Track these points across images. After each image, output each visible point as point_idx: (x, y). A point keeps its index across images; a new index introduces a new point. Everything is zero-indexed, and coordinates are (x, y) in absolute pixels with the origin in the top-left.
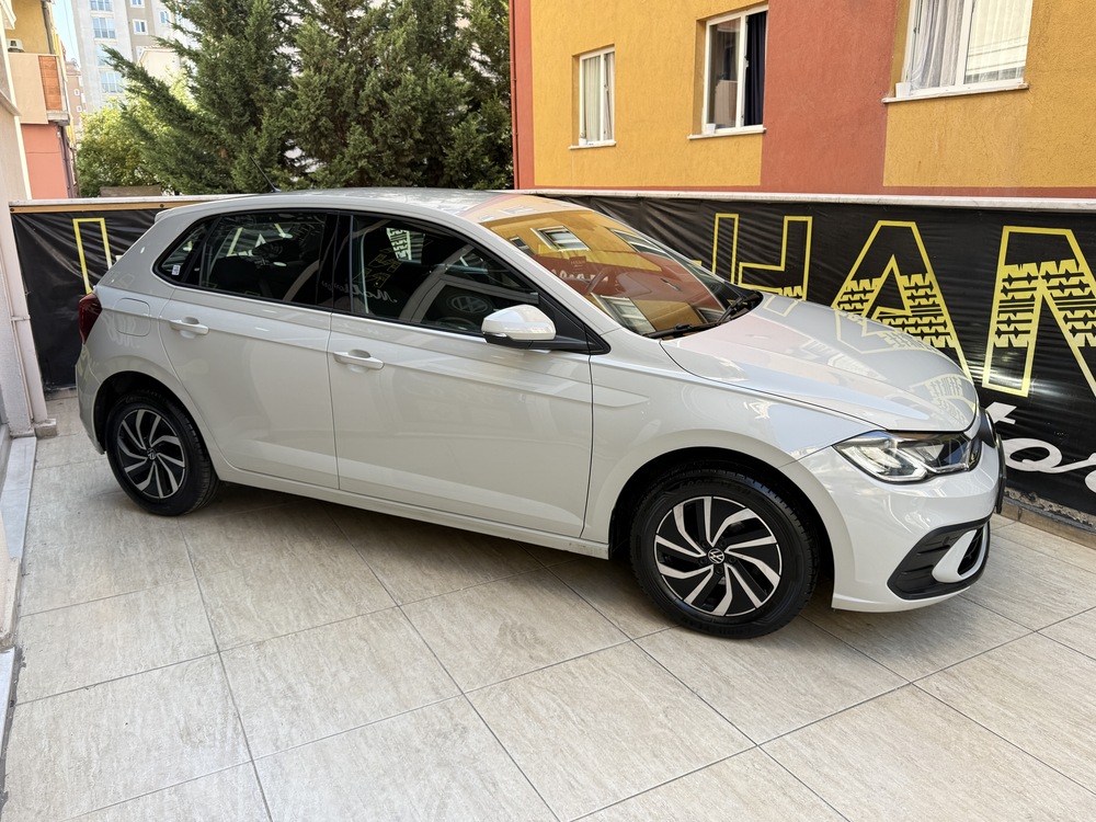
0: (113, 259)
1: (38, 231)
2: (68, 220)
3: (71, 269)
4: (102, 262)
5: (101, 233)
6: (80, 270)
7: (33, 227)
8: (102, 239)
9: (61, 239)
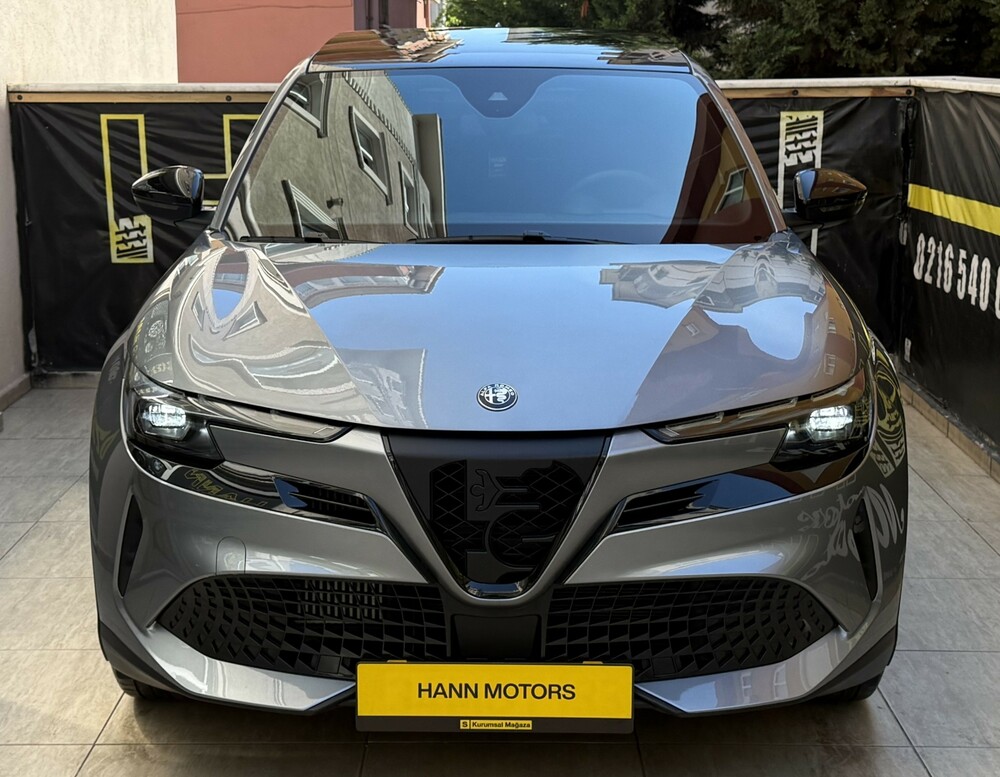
1: (53, 131)
2: (92, 116)
3: (91, 192)
5: (137, 137)
6: (104, 194)
8: (138, 148)
9: (81, 145)
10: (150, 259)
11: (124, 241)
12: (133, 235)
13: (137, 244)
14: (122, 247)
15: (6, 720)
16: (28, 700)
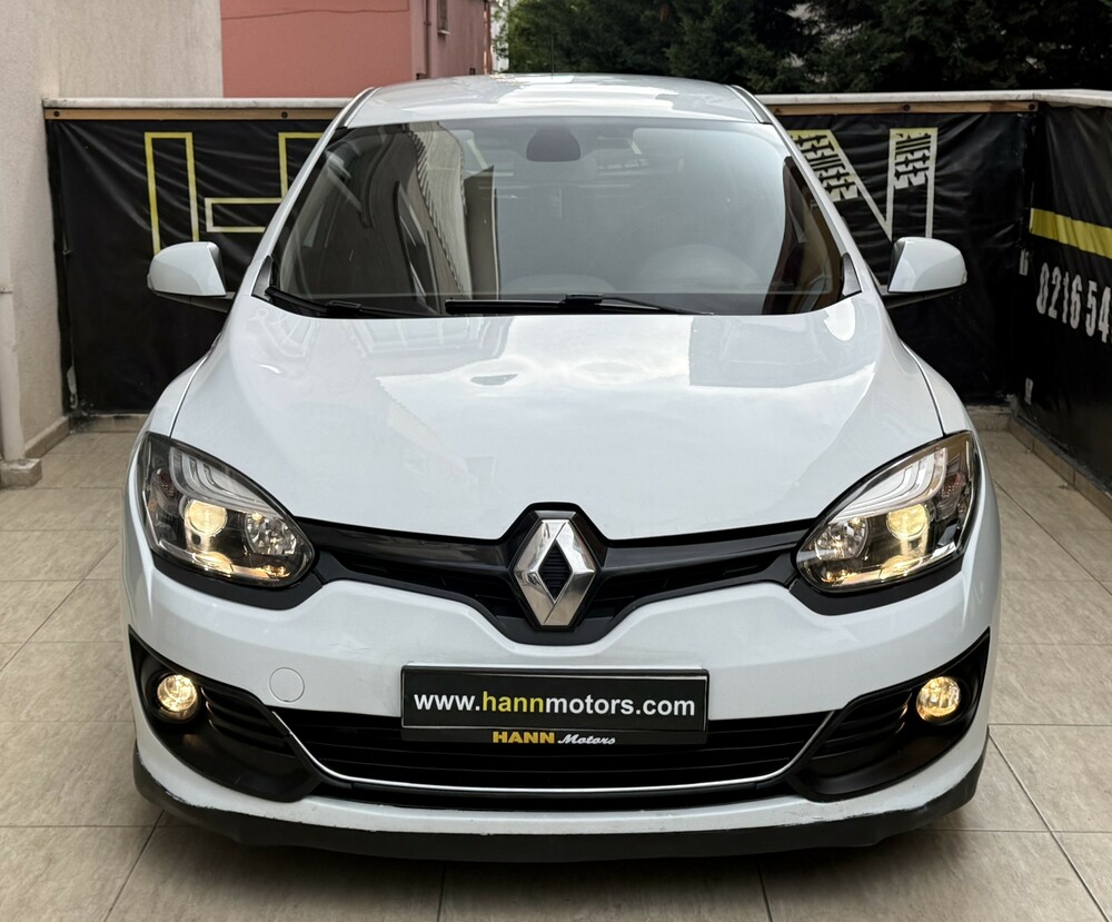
0: (201, 203)
1: (93, 151)
2: (136, 134)
3: (134, 215)
4: (183, 207)
5: (185, 158)
6: (148, 219)
8: (185, 168)
9: (125, 165)
15: (59, 798)
16: (81, 777)
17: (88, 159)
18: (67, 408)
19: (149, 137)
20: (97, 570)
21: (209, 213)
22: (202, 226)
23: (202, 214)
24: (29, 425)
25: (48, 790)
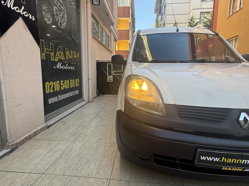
0: (113, 71)
2: (106, 64)
3: (105, 73)
4: (111, 72)
5: (111, 66)
6: (107, 73)
7: (101, 65)
8: (111, 68)
9: (105, 67)
10: (112, 81)
11: (109, 79)
12: (110, 78)
13: (111, 79)
14: (109, 80)
15: (89, 166)
16: (94, 159)
17: (101, 66)
18: (97, 94)
19: (108, 64)
20: (99, 113)
21: (114, 72)
22: (113, 74)
23: (113, 73)
24: (92, 95)
25: (87, 163)
